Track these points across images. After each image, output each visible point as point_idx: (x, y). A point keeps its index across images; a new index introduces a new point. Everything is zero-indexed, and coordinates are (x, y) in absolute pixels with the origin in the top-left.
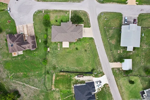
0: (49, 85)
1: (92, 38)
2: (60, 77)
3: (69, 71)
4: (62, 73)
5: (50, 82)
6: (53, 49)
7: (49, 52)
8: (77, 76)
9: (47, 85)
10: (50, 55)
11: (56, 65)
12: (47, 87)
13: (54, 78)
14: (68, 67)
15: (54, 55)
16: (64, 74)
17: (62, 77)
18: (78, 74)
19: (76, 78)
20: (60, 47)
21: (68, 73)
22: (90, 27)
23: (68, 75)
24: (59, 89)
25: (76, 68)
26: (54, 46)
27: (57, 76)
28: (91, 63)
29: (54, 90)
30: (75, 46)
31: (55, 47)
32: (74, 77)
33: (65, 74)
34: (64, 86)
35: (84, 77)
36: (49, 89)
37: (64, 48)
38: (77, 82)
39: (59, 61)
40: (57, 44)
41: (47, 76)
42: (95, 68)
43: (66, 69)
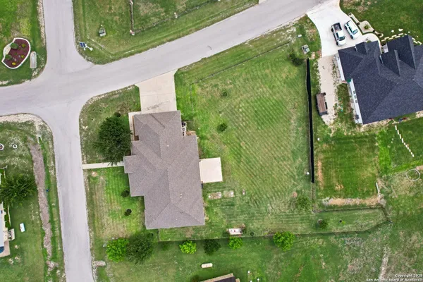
0: (365, 216)
1: (176, 75)
2: (334, 181)
4: (319, 174)
5: (355, 216)
6: (231, 216)
7: (244, 230)
8: (323, 117)
9: (366, 226)
10: (254, 226)
11: (288, 199)
12: (373, 223)
13: (338, 201)
14: (293, 152)
15: (252, 211)
16: (319, 165)
17: (333, 173)
18: (314, 113)
19: (329, 119)
20: (222, 192)
21: (315, 152)
22: (137, 89)
23: (324, 152)
24: (378, 179)
25: (293, 123)
26: (221, 214)
27: (330, 191)
28: (267, 71)
29: (385, 198)
30: (213, 137)
31: (223, 210)
32: (326, 126)
33: (321, 160)
34: (365, 159)
35: (322, 92)
36: (381, 216)
37: (223, 175)
38: (345, 115)
39: (273, 188)
40: (210, 202)
41: (333, 227)
42: (284, 51)
43: (300, 159)
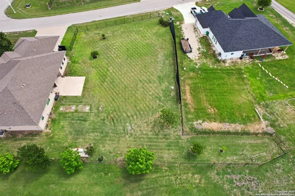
0: (252, 146)
1: (69, 27)
2: (206, 104)
3: (172, 75)
4: (187, 97)
5: (239, 145)
6: (79, 133)
7: (90, 151)
8: (188, 54)
9: (258, 159)
11: (152, 119)
12: (266, 155)
13: (215, 126)
14: (159, 77)
15: (106, 129)
16: (186, 89)
17: (203, 96)
18: (179, 52)
19: (194, 55)
20: (77, 106)
21: (182, 78)
22: (37, 32)
23: (191, 78)
24: (257, 106)
25: (161, 57)
26: (67, 129)
27: (201, 113)
29: (272, 126)
31: (71, 125)
32: (191, 61)
33: (188, 85)
34: (237, 87)
36: (274, 148)
37: (83, 91)
39: (135, 106)
40: (60, 114)
43: (166, 83)
